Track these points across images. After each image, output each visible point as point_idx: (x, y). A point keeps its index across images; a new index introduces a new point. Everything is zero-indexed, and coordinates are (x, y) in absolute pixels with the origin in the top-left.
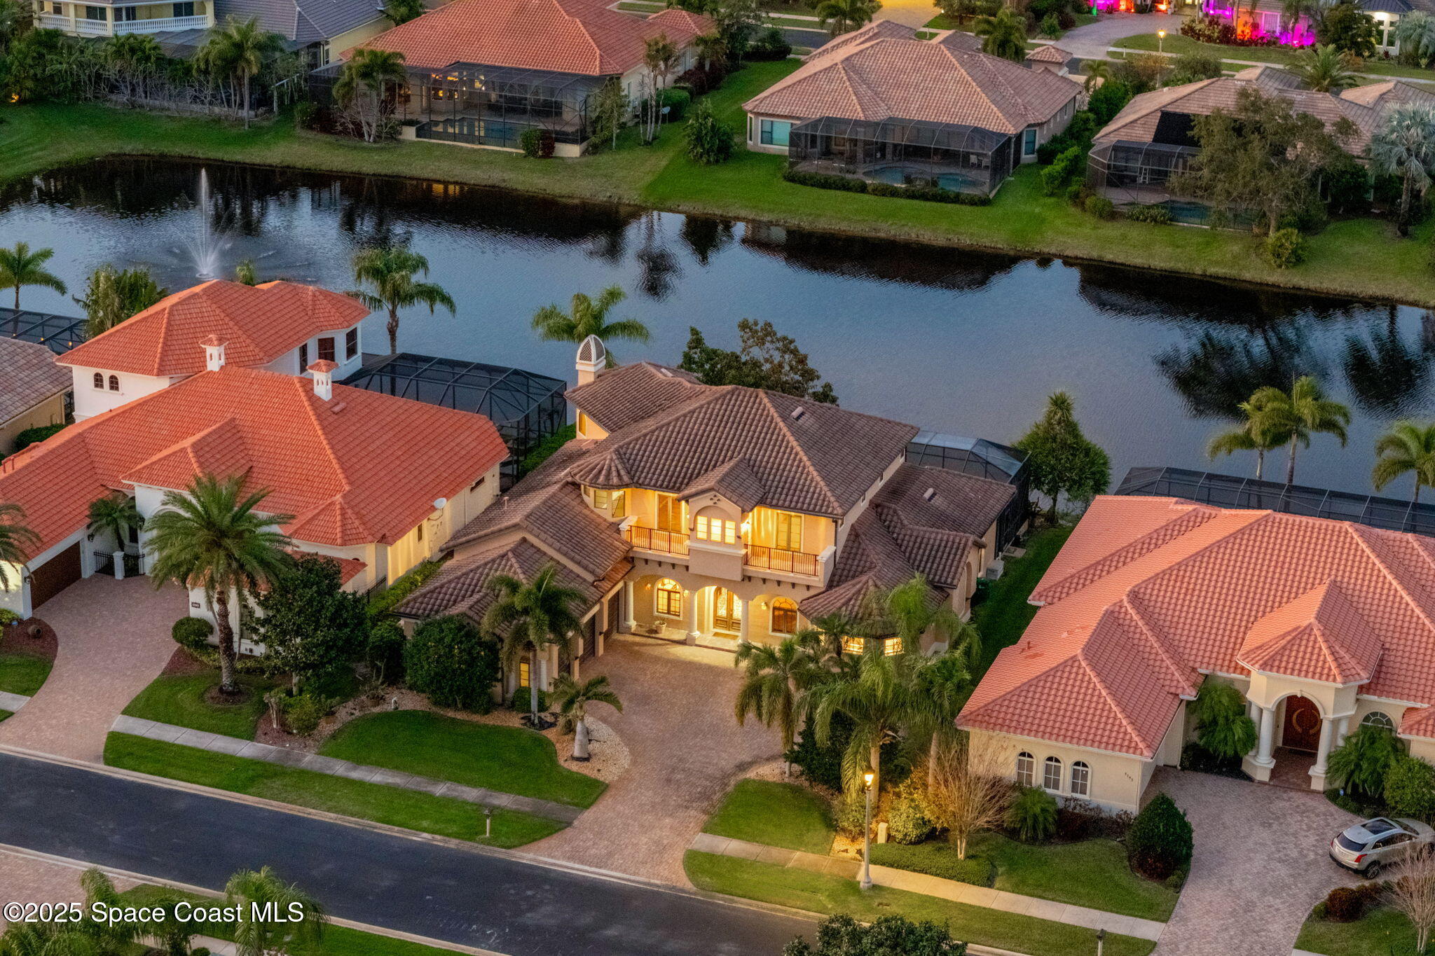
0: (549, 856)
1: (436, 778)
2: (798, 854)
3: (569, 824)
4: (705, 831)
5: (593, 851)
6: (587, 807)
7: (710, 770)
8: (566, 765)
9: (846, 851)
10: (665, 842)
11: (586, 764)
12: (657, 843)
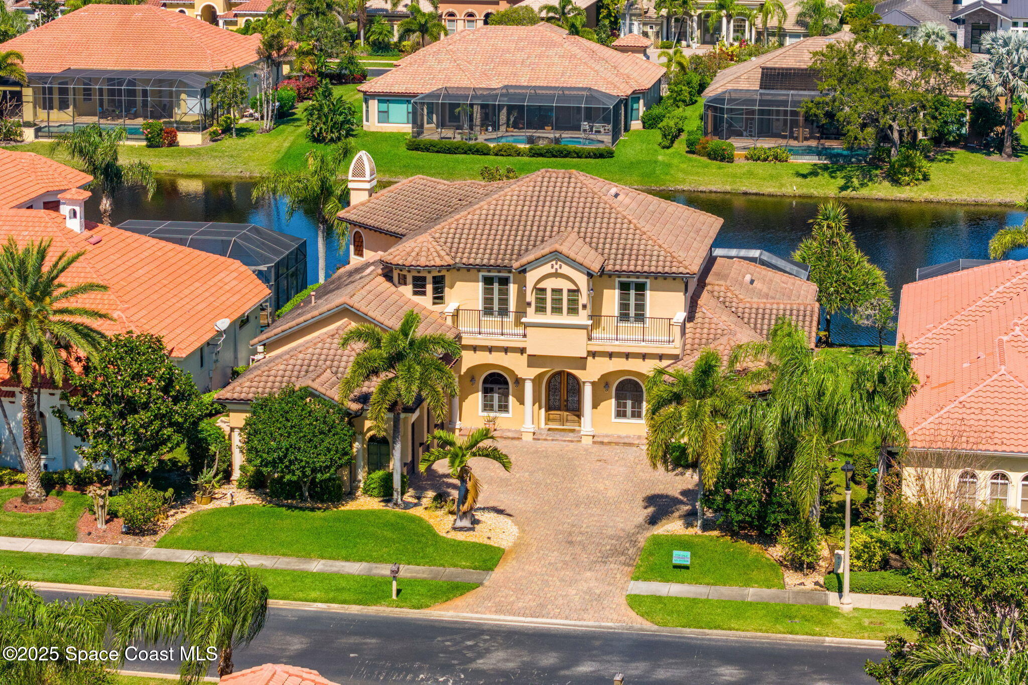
0: (472, 612)
1: (307, 556)
2: (751, 590)
3: (481, 584)
4: (637, 579)
5: (520, 604)
6: (492, 569)
7: (610, 532)
8: (449, 536)
9: (802, 584)
10: (598, 592)
11: (471, 533)
12: (589, 591)
